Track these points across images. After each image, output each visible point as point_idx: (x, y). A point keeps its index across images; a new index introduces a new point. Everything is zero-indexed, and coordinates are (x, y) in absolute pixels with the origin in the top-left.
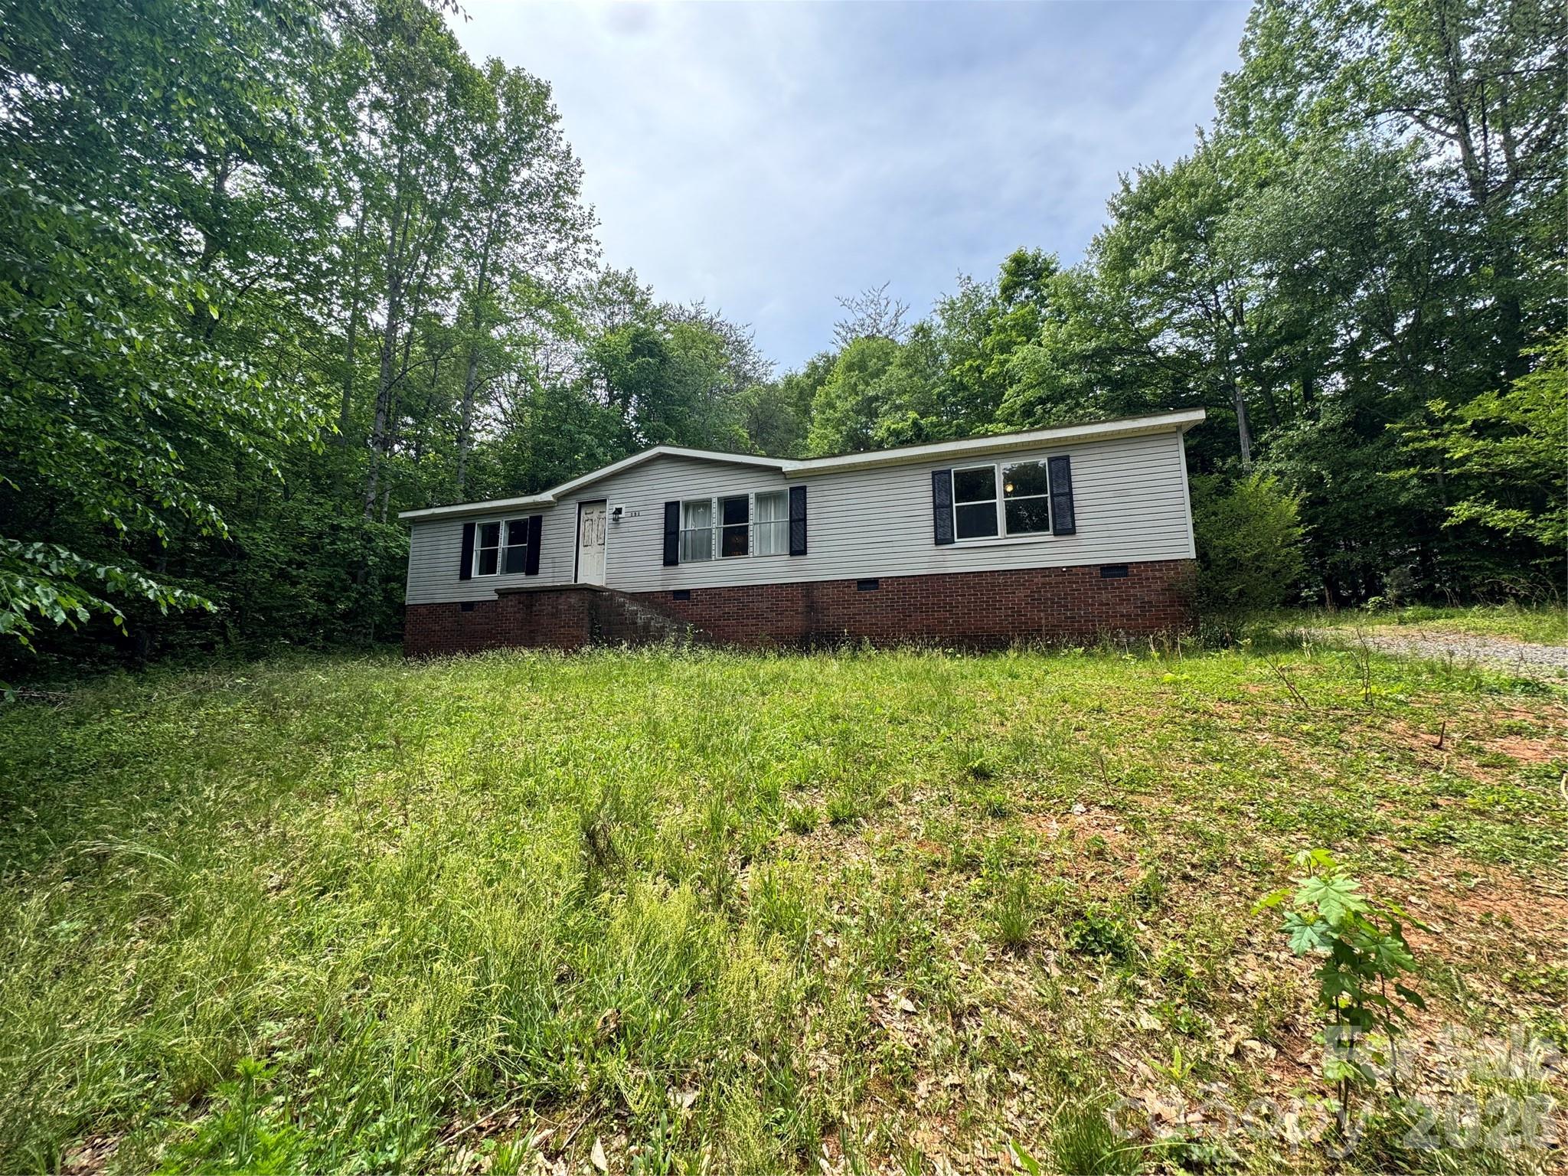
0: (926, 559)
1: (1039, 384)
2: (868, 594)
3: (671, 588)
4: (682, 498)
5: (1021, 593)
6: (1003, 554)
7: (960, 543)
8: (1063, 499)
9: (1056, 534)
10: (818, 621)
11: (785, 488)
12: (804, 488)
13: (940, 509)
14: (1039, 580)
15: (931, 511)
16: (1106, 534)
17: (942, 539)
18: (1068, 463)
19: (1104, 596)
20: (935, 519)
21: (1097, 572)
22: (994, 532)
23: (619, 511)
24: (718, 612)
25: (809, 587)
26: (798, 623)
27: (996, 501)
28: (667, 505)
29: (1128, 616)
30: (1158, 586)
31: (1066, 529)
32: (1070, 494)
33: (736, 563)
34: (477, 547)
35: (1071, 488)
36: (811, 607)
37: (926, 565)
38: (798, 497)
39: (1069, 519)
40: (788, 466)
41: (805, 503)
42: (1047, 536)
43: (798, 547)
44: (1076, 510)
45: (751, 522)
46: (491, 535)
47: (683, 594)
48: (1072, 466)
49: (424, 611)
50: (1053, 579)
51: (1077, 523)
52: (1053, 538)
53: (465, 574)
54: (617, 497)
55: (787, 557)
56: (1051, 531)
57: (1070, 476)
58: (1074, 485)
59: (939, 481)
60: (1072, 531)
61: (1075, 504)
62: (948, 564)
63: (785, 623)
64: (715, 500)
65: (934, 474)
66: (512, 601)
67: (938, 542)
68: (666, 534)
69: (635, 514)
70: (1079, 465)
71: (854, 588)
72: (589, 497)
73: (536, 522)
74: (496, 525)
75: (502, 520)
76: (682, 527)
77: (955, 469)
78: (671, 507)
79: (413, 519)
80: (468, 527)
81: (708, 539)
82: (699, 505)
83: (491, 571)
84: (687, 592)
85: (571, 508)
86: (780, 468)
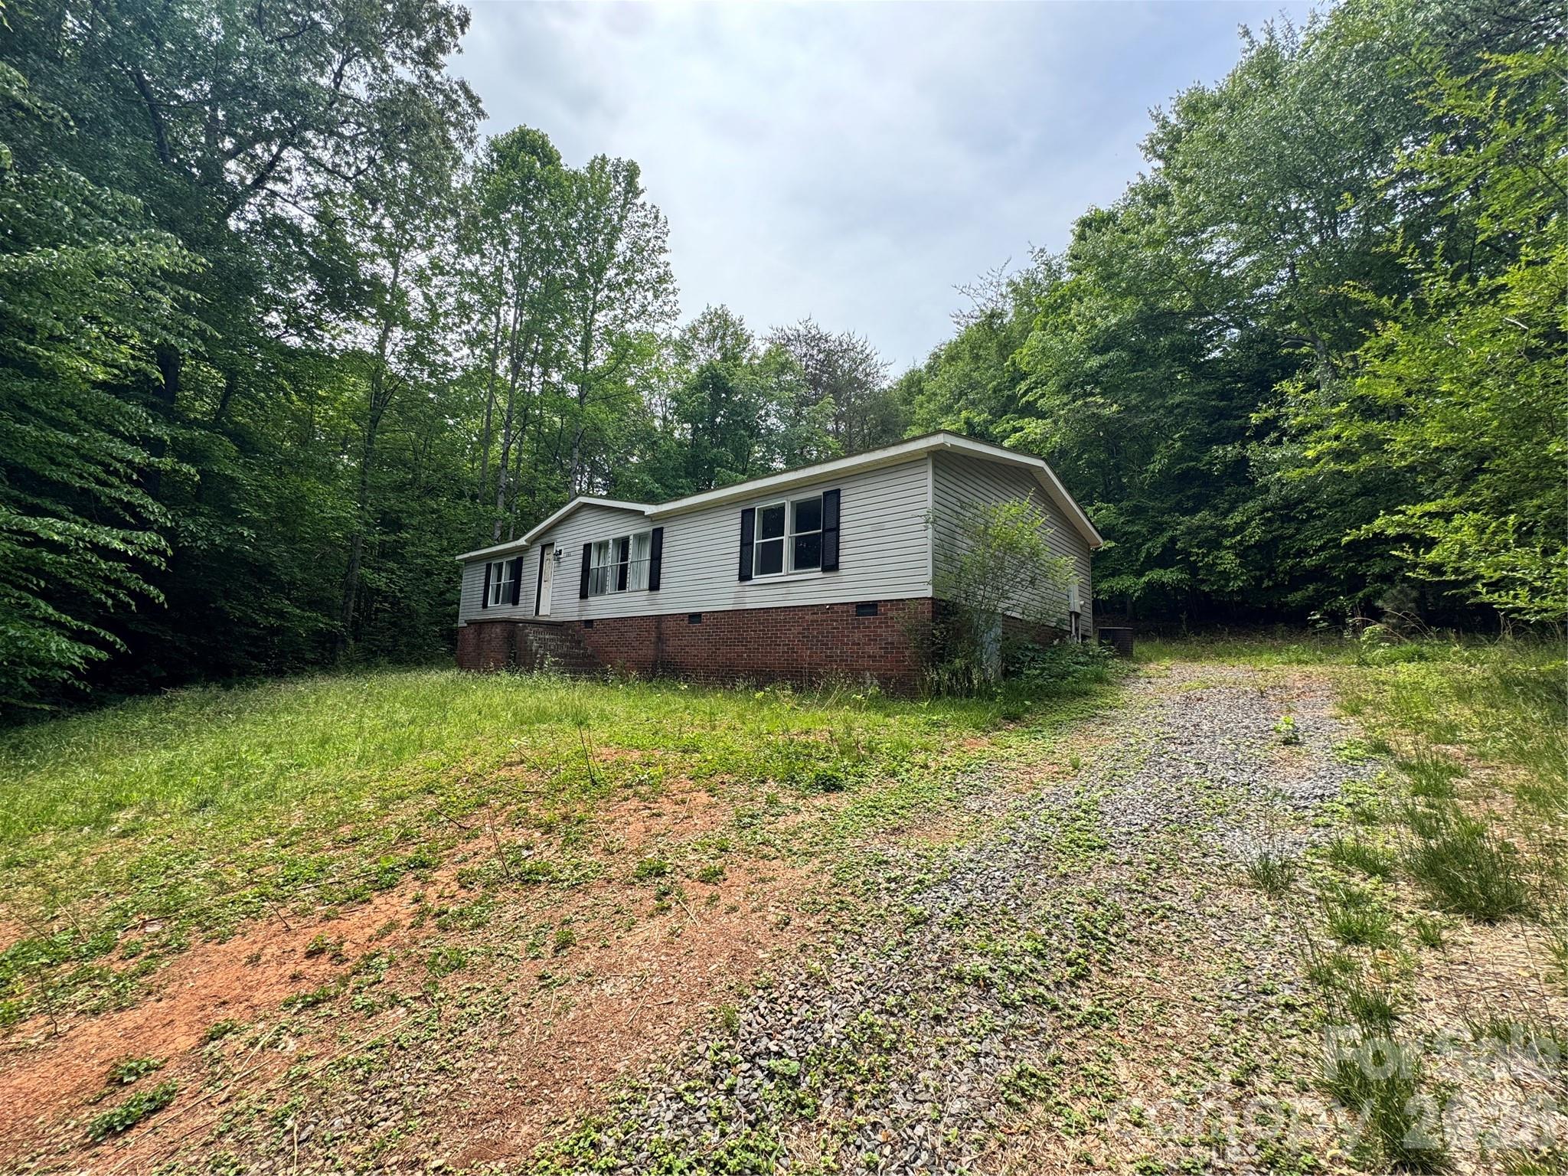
0: (732, 595)
2: (695, 626)
3: (583, 618)
4: (594, 539)
5: (796, 630)
6: (784, 591)
7: (757, 579)
8: (832, 535)
9: (823, 571)
10: (663, 650)
11: (648, 529)
12: (661, 530)
13: (746, 543)
14: (809, 617)
15: (739, 548)
16: (862, 570)
17: (744, 576)
18: (839, 497)
19: (857, 636)
20: (741, 557)
21: (853, 610)
22: (778, 568)
23: (560, 552)
24: (606, 640)
25: (659, 619)
26: (648, 652)
27: (785, 538)
28: (585, 546)
29: (873, 658)
30: (900, 625)
31: (832, 567)
32: (839, 529)
33: (621, 596)
34: (493, 582)
35: (840, 523)
36: (660, 639)
37: (733, 602)
38: (657, 536)
39: (835, 555)
40: (649, 509)
41: (661, 543)
42: (817, 573)
43: (654, 585)
44: (842, 545)
45: (630, 561)
46: (500, 567)
47: (589, 623)
48: (842, 500)
50: (819, 617)
51: (840, 559)
52: (820, 575)
53: (485, 603)
54: (562, 539)
55: (647, 592)
56: (820, 568)
57: (840, 510)
58: (842, 519)
59: (747, 515)
60: (835, 568)
61: (842, 539)
62: (747, 600)
63: (644, 651)
64: (611, 541)
65: (743, 512)
67: (742, 577)
69: (569, 555)
70: (847, 499)
71: (687, 621)
72: (545, 540)
73: (520, 560)
74: (501, 565)
75: (504, 561)
76: (594, 565)
77: (759, 506)
78: (587, 547)
79: (464, 560)
80: (489, 567)
81: (604, 576)
82: (602, 546)
83: (497, 602)
84: (591, 621)
85: (538, 550)
86: (643, 513)
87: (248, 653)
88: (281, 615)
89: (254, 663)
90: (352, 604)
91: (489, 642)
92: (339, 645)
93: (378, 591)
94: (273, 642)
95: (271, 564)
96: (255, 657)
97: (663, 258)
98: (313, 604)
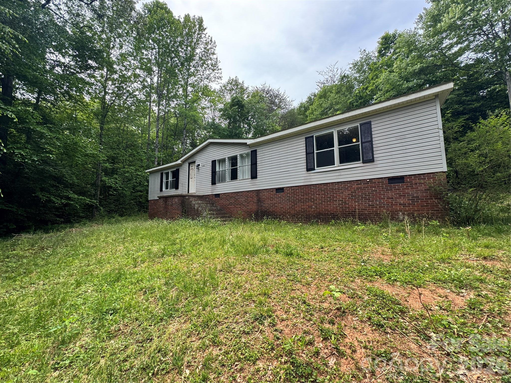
0: (303, 178)
1: (392, 89)
2: (280, 194)
3: (214, 193)
4: (217, 158)
5: (347, 193)
6: (337, 174)
7: (318, 170)
8: (367, 144)
9: (363, 163)
10: (261, 206)
11: (248, 151)
12: (256, 151)
13: (309, 154)
14: (355, 186)
15: (305, 156)
16: (391, 160)
17: (310, 169)
18: (371, 125)
19: (390, 194)
20: (307, 160)
21: (386, 182)
22: (333, 163)
23: (199, 165)
24: (228, 202)
25: (258, 191)
26: (253, 207)
27: (334, 148)
28: (213, 161)
29: (404, 205)
30: (423, 187)
31: (369, 159)
32: (371, 141)
33: (234, 182)
34: (164, 180)
35: (372, 138)
36: (259, 200)
37: (303, 181)
38: (254, 155)
39: (371, 154)
40: (249, 142)
41: (256, 157)
42: (359, 164)
43: (254, 176)
44: (374, 149)
45: (238, 166)
46: (167, 174)
47: (217, 195)
48: (373, 126)
49: (152, 202)
50: (362, 186)
51: (375, 156)
52: (362, 165)
53: (161, 190)
54: (199, 160)
55: (250, 180)
56: (361, 161)
57: (371, 132)
58: (373, 136)
59: (308, 140)
60: (372, 161)
61: (374, 146)
62: (312, 180)
63: (250, 207)
64: (227, 158)
65: (306, 138)
66: (162, 201)
67: (308, 170)
68: (212, 173)
69: (204, 166)
70: (376, 126)
71: (275, 192)
72: (190, 161)
73: (178, 171)
74: (168, 173)
75: (170, 171)
76: (217, 169)
77: (316, 135)
78: (214, 162)
79: (150, 172)
80: (162, 174)
81: (225, 174)
82: (222, 161)
83: (167, 188)
84: (219, 195)
85: (187, 165)
86: (246, 143)
87: (55, 215)
88: (68, 198)
89: (58, 219)
90: (99, 193)
91: (172, 205)
92: (94, 210)
93: (111, 187)
94: (65, 209)
95: (64, 175)
96: (58, 216)
97: (215, 56)
98: (82, 193)
